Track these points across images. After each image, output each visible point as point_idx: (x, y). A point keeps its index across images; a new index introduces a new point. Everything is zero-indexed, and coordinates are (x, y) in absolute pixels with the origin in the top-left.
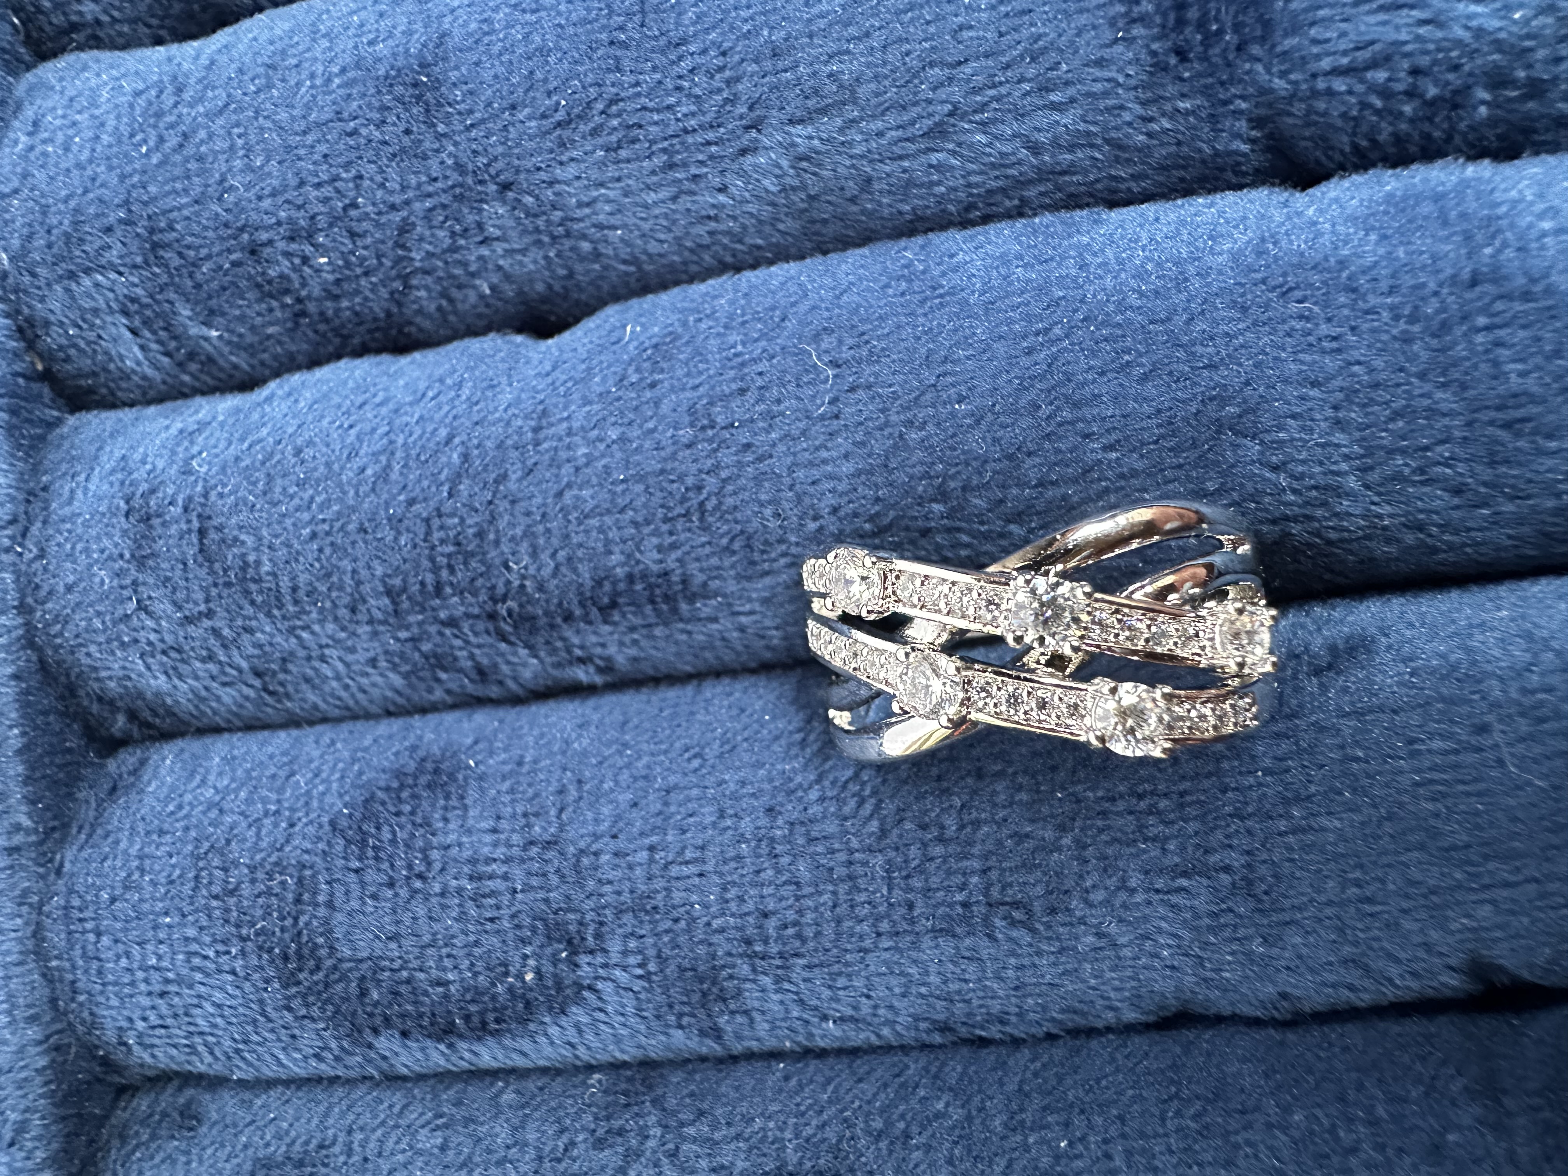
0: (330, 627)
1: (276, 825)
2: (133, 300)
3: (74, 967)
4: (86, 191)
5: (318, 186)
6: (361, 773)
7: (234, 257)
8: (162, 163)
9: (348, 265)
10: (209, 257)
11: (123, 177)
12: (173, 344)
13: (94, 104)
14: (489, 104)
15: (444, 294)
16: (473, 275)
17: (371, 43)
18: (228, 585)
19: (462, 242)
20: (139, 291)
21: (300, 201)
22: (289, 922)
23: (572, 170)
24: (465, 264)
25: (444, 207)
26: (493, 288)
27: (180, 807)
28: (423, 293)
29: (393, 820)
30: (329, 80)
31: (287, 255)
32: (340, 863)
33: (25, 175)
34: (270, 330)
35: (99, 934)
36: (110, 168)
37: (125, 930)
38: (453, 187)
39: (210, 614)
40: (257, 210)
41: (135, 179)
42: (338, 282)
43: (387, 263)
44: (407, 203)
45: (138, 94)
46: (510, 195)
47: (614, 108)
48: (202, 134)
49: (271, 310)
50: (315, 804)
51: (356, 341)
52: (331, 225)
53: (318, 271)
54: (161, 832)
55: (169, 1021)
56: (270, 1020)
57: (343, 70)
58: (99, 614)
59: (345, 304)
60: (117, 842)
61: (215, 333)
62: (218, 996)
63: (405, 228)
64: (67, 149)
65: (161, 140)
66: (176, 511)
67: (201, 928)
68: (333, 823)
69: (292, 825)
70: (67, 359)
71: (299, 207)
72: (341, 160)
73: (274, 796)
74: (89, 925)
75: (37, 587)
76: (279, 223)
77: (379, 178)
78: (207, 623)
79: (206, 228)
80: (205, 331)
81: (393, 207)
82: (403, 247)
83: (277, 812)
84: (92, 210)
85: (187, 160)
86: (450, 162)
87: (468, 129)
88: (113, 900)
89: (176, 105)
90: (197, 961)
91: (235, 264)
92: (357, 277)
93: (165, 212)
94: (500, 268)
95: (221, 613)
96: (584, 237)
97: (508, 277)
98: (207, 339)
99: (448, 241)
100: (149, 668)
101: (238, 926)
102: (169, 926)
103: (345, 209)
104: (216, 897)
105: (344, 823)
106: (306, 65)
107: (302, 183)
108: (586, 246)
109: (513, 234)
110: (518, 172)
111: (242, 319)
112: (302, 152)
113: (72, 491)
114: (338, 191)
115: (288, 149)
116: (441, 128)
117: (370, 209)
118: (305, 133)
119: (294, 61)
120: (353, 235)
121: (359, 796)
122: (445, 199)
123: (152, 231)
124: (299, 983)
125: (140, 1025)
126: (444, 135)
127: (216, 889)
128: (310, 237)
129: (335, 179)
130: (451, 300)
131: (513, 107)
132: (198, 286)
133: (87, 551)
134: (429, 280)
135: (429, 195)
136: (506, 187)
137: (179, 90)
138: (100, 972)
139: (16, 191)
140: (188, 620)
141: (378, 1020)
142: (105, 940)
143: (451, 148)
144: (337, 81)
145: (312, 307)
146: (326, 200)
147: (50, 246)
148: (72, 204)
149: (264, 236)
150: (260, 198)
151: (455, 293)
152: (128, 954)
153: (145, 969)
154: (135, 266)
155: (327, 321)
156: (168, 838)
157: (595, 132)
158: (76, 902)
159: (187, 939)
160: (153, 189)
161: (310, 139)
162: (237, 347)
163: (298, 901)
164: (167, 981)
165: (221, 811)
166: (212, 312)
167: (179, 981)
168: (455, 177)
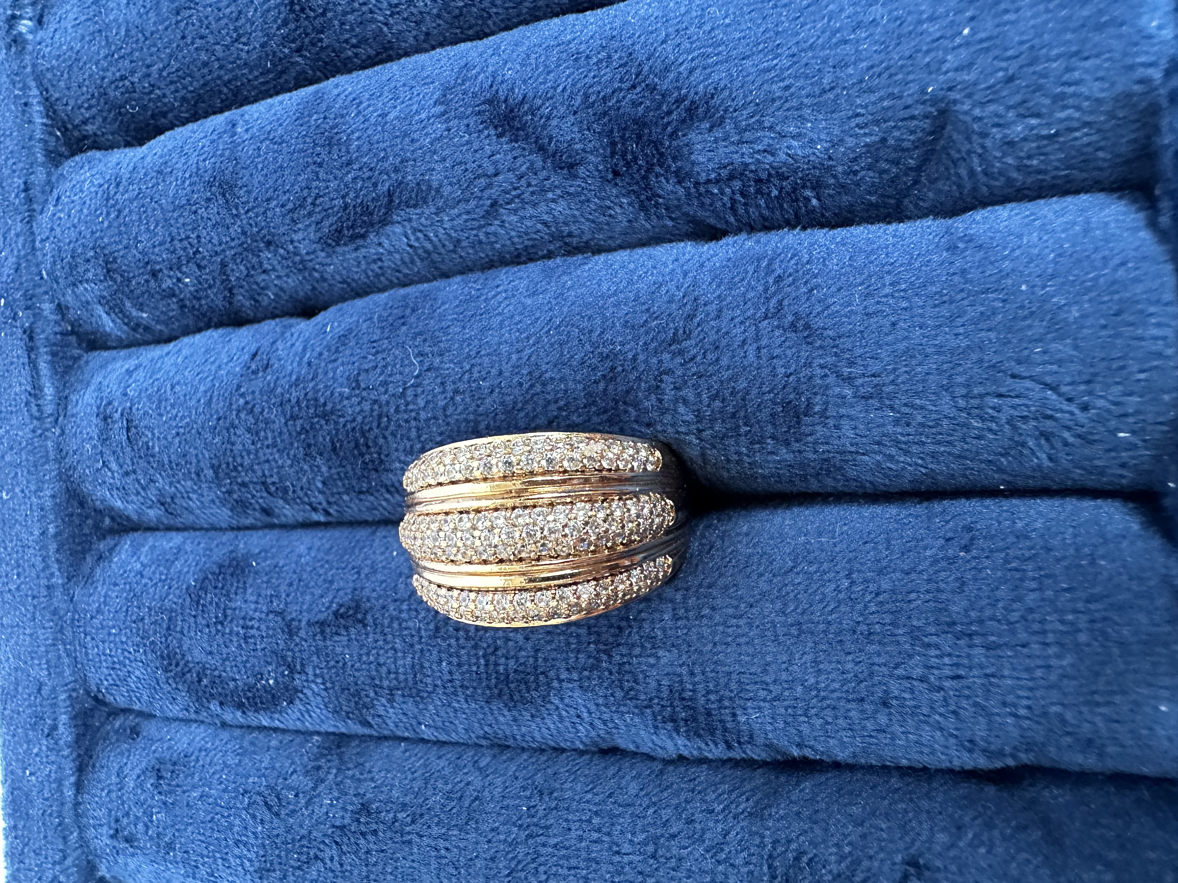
0: (189, 483)
1: (163, 586)
2: (104, 298)
3: (75, 650)
4: (77, 240)
5: (181, 240)
6: (205, 562)
7: (145, 277)
8: (109, 227)
9: (200, 283)
10: (134, 277)
11: (93, 233)
12: (126, 321)
13: (81, 191)
14: (256, 199)
15: (252, 298)
16: (263, 288)
17: (204, 160)
18: (140, 457)
19: (252, 272)
20: (105, 293)
21: (172, 249)
22: (163, 639)
23: (300, 236)
24: (257, 283)
25: (241, 254)
26: (276, 295)
27: (125, 572)
28: (240, 298)
29: (213, 591)
30: (184, 182)
31: (170, 277)
32: (188, 611)
33: (52, 229)
34: (171, 314)
35: (86, 635)
36: (87, 228)
37: (97, 634)
38: (243, 243)
39: (134, 472)
40: (153, 253)
41: (98, 234)
42: (197, 291)
43: (218, 283)
44: (223, 251)
45: (100, 186)
46: (272, 248)
47: (318, 202)
48: (127, 210)
49: (169, 304)
50: (182, 578)
51: (215, 320)
52: (188, 262)
53: (186, 285)
54: (115, 585)
55: (118, 683)
56: (161, 688)
57: (190, 176)
58: (88, 467)
59: (203, 302)
60: (96, 588)
61: (145, 315)
62: (137, 673)
63: (224, 265)
64: (69, 216)
65: (108, 214)
66: (117, 416)
67: (128, 638)
68: (187, 589)
69: (170, 588)
70: (80, 325)
71: (173, 252)
72: (190, 227)
73: (165, 572)
74: (81, 629)
75: (61, 450)
76: (163, 261)
77: (208, 238)
78: (133, 476)
79: (130, 262)
80: (140, 314)
81: (216, 252)
82: (224, 274)
83: (166, 580)
84: (79, 251)
85: (120, 226)
86: (239, 231)
87: (247, 212)
88: (92, 617)
89: (116, 193)
90: (126, 654)
91: (147, 281)
92: (206, 289)
93: (111, 253)
94: (276, 285)
95: (139, 472)
96: (315, 269)
97: (281, 289)
98: (142, 318)
99: (245, 272)
100: (112, 496)
101: (143, 638)
102: (115, 635)
103: (194, 253)
104: (134, 622)
105: (192, 590)
106: (175, 172)
107: (172, 240)
108: (316, 275)
109: (278, 267)
110: (273, 236)
111: (156, 308)
112: (172, 222)
113: (77, 401)
114: (190, 244)
115: (166, 220)
116: (234, 212)
117: (206, 254)
118: (174, 211)
119: (170, 170)
120: (199, 267)
121: (201, 576)
122: (240, 250)
123: (107, 262)
124: (171, 671)
125: (105, 683)
126: (236, 215)
127: (134, 618)
128: (179, 269)
129: (188, 237)
130: (256, 301)
131: (268, 200)
132: (132, 291)
133: (81, 433)
134: (242, 290)
135: (232, 248)
136: (269, 243)
137: (118, 185)
138: (87, 654)
139: (48, 238)
140: (127, 474)
141: (208, 695)
142: (88, 638)
143: (239, 223)
144: (187, 183)
145: (188, 303)
146: (185, 249)
147: (63, 268)
148: (72, 245)
149: (158, 267)
150: (154, 247)
151: (257, 297)
152: (97, 646)
153: (105, 655)
154: (101, 281)
155: (198, 310)
156: (117, 588)
157: (310, 214)
158: (77, 617)
159: (122, 642)
160: (106, 240)
161: (175, 215)
162: (158, 322)
163: (168, 629)
164: (114, 663)
165: (142, 576)
166: (141, 304)
167: (120, 663)
168: (243, 238)
